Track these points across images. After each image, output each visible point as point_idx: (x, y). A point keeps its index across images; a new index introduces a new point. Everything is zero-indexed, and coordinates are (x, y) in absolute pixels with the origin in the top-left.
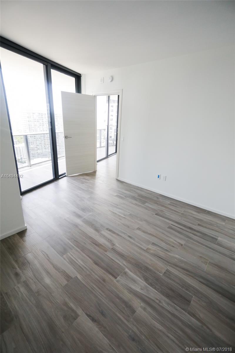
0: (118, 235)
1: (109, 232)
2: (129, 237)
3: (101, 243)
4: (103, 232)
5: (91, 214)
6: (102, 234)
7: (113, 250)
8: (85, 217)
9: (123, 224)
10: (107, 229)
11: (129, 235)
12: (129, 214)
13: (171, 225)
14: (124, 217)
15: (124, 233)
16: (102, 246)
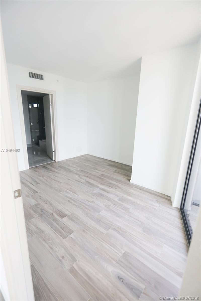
0: (75, 180)
1: (80, 181)
3: (85, 177)
4: (85, 181)
5: (94, 192)
6: (85, 180)
7: (79, 175)
8: (98, 189)
9: (70, 185)
10: (82, 182)
11: (69, 180)
12: (61, 192)
13: (35, 185)
14: (67, 190)
15: (71, 181)
16: (86, 177)
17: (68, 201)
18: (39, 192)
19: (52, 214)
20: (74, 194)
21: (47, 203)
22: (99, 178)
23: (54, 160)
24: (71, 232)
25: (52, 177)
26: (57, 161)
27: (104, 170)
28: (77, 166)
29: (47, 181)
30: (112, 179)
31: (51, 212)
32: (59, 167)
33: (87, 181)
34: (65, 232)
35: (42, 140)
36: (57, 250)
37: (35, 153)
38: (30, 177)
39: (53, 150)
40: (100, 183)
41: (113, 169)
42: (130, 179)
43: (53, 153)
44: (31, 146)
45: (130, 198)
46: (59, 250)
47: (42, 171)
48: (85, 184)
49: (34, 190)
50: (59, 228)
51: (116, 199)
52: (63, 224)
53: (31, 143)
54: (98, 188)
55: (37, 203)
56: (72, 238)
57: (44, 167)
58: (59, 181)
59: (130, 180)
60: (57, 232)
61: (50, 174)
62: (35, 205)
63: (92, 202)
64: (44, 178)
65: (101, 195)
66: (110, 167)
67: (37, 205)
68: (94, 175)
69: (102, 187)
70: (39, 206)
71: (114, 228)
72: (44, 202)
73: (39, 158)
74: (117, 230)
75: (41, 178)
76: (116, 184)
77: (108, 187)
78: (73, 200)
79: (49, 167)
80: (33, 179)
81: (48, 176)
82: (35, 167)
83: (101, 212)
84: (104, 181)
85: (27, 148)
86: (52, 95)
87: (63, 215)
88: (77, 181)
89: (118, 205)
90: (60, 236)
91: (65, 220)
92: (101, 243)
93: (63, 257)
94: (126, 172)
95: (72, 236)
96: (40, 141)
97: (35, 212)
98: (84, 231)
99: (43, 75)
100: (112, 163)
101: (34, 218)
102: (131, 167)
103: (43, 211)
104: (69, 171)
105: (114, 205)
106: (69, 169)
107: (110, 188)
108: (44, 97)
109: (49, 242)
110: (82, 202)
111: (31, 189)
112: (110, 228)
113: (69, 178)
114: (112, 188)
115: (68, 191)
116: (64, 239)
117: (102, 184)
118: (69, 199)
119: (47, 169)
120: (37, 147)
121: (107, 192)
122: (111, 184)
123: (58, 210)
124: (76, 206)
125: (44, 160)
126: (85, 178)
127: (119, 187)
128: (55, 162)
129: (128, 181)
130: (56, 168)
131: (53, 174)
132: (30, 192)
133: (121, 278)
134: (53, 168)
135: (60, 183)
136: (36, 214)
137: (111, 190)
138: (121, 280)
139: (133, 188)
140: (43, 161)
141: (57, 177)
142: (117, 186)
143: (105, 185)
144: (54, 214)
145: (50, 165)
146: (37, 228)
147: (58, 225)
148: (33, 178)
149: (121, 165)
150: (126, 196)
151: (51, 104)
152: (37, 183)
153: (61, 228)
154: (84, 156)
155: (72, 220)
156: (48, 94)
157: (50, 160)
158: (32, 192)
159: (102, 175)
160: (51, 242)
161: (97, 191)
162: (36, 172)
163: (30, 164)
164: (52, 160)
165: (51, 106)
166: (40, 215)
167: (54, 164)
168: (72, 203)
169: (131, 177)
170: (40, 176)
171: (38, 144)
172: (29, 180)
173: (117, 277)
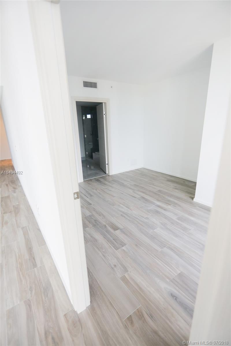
0: (129, 195)
1: (134, 196)
2: (122, 194)
4: (139, 196)
5: (149, 208)
6: (140, 196)
7: (133, 190)
10: (136, 198)
12: (114, 206)
13: (89, 197)
15: (125, 195)
17: (121, 215)
18: (92, 204)
19: (105, 226)
20: (127, 209)
21: (100, 215)
22: (156, 194)
23: (107, 173)
24: (123, 244)
25: (105, 191)
26: (110, 175)
27: (162, 185)
28: (131, 180)
29: (100, 194)
30: (171, 196)
31: (104, 223)
32: (112, 180)
33: (142, 197)
34: (117, 243)
35: (95, 153)
36: (110, 259)
37: (88, 166)
38: (85, 190)
39: (107, 163)
40: (156, 200)
41: (172, 185)
42: (193, 197)
43: (107, 165)
44: (85, 159)
45: (192, 218)
46: (111, 259)
47: (96, 184)
48: (140, 200)
49: (89, 203)
50: (112, 239)
51: (175, 218)
52: (116, 236)
53: (85, 156)
54: (154, 204)
55: (91, 214)
56: (124, 250)
57: (97, 180)
58: (112, 195)
59: (194, 199)
60: (109, 243)
61: (103, 187)
62: (89, 216)
63: (147, 218)
64: (97, 191)
65: (157, 212)
66: (169, 183)
67: (91, 216)
68: (150, 191)
69: (158, 203)
70: (93, 217)
71: (169, 247)
72: (98, 214)
73: (93, 172)
74: (172, 250)
75: (95, 191)
76: (176, 201)
77: (166, 204)
78: (126, 214)
79: (102, 180)
80: (87, 192)
81: (101, 189)
82: (89, 180)
83: (156, 230)
84: (161, 197)
85: (82, 161)
86: (106, 103)
87: (116, 228)
88: (132, 196)
89: (177, 224)
90: (113, 246)
91: (118, 232)
92: (155, 259)
93: (115, 266)
94: (189, 188)
95: (124, 248)
96: (93, 154)
97: (89, 222)
98: (136, 245)
99: (96, 83)
100: (172, 179)
101: (88, 227)
102: (195, 183)
103: (97, 222)
104: (122, 185)
105: (171, 224)
106: (123, 184)
107: (168, 206)
108: (97, 107)
109: (103, 250)
110: (135, 218)
111: (85, 201)
112: (165, 247)
113: (122, 193)
114: (170, 206)
115: (121, 205)
116: (116, 250)
117: (158, 200)
118: (122, 213)
119: (100, 182)
120: (90, 160)
121: (165, 210)
122: (169, 201)
123: (111, 223)
124: (129, 220)
125: (98, 174)
126: (140, 193)
127: (179, 206)
128: (109, 176)
129: (190, 200)
130: (109, 182)
131: (106, 188)
132: (84, 204)
133: (175, 296)
134: (107, 181)
135: (114, 197)
136: (90, 224)
137: (169, 207)
138: (175, 298)
139: (197, 207)
140: (96, 174)
141: (110, 191)
142: (177, 204)
143: (162, 202)
144: (107, 226)
145: (103, 178)
146: (91, 237)
147: (111, 236)
148: (87, 190)
149: (184, 180)
150: (186, 216)
151: (104, 113)
152: (91, 196)
153: (114, 240)
154: (140, 170)
155: (124, 233)
156: (102, 103)
157: (103, 173)
158: (86, 204)
159: (160, 191)
160: (104, 250)
161: (152, 207)
162: (89, 185)
163: (84, 177)
164: (106, 173)
165: (104, 116)
166: (94, 226)
167: (107, 177)
168: (125, 217)
169: (195, 195)
170: (94, 189)
171: (91, 157)
172: (84, 192)
173: (170, 294)
